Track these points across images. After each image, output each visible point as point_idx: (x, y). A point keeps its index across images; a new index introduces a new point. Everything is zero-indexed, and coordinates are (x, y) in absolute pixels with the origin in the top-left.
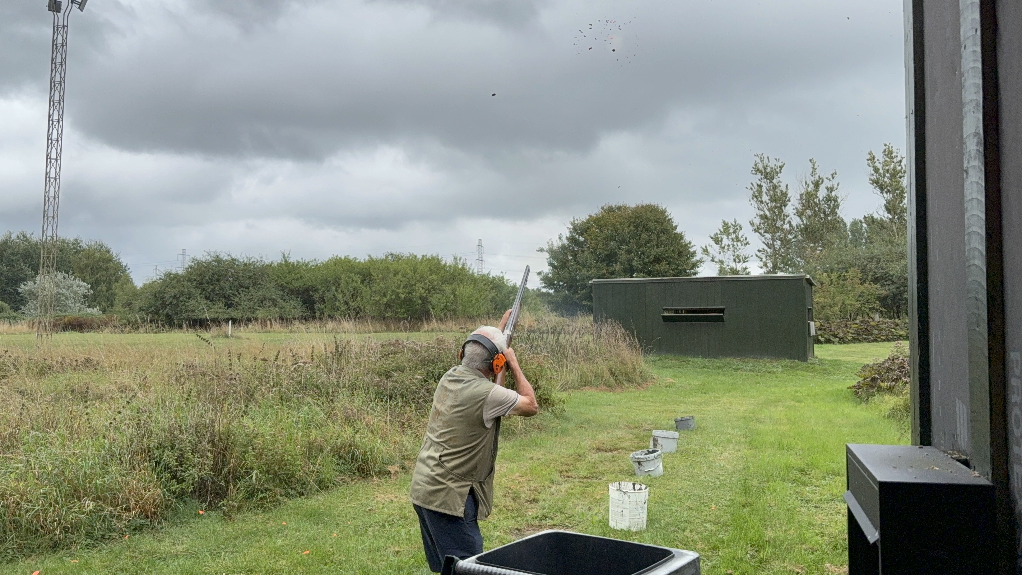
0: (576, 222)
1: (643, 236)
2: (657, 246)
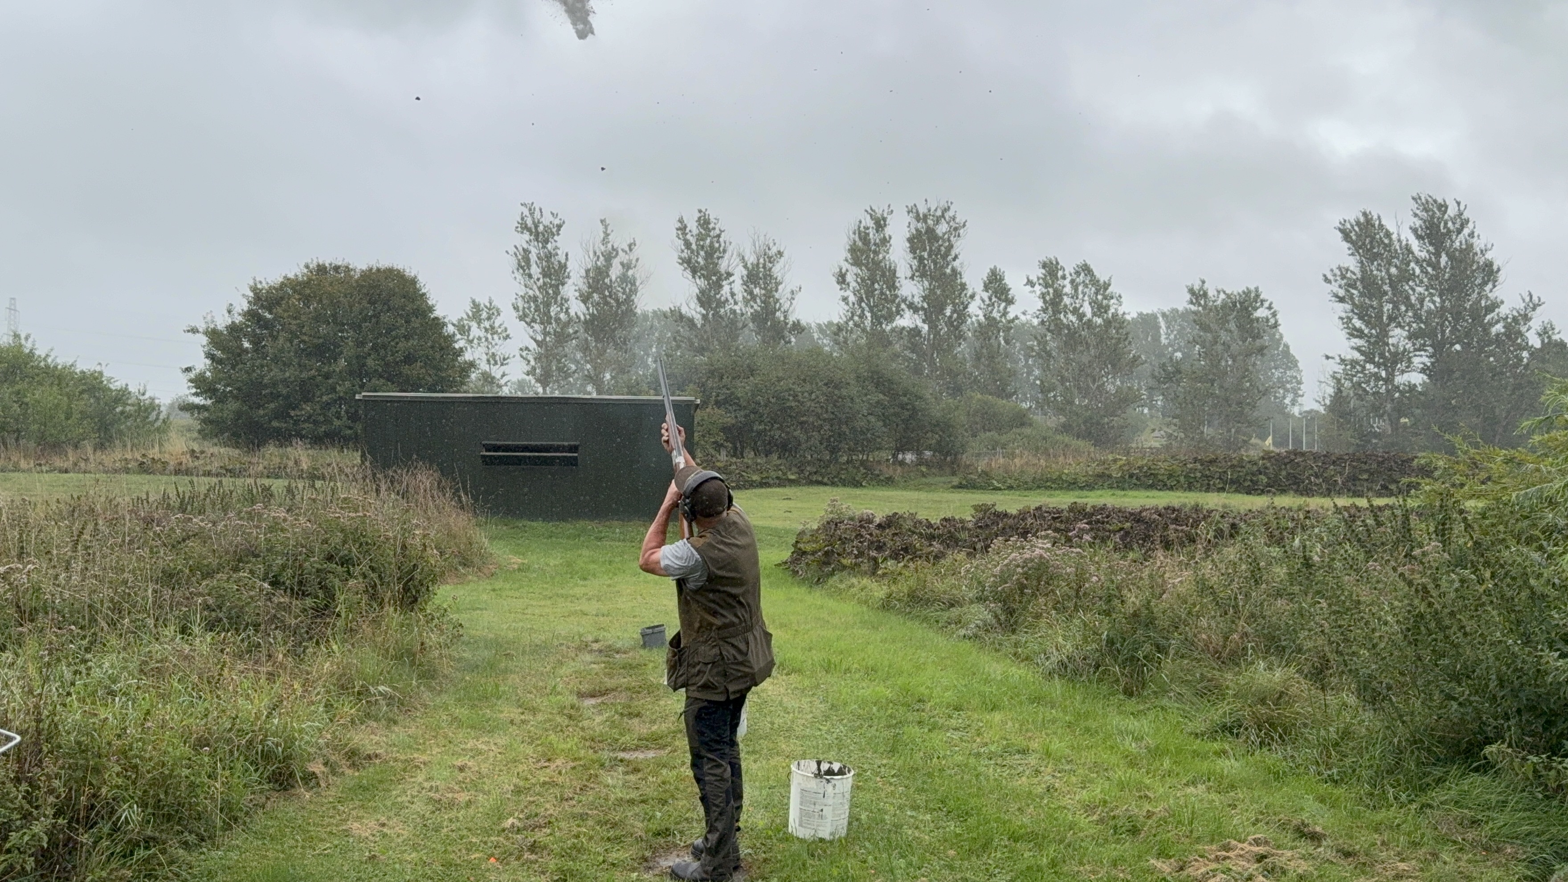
0: (259, 286)
1: (382, 318)
2: (407, 338)
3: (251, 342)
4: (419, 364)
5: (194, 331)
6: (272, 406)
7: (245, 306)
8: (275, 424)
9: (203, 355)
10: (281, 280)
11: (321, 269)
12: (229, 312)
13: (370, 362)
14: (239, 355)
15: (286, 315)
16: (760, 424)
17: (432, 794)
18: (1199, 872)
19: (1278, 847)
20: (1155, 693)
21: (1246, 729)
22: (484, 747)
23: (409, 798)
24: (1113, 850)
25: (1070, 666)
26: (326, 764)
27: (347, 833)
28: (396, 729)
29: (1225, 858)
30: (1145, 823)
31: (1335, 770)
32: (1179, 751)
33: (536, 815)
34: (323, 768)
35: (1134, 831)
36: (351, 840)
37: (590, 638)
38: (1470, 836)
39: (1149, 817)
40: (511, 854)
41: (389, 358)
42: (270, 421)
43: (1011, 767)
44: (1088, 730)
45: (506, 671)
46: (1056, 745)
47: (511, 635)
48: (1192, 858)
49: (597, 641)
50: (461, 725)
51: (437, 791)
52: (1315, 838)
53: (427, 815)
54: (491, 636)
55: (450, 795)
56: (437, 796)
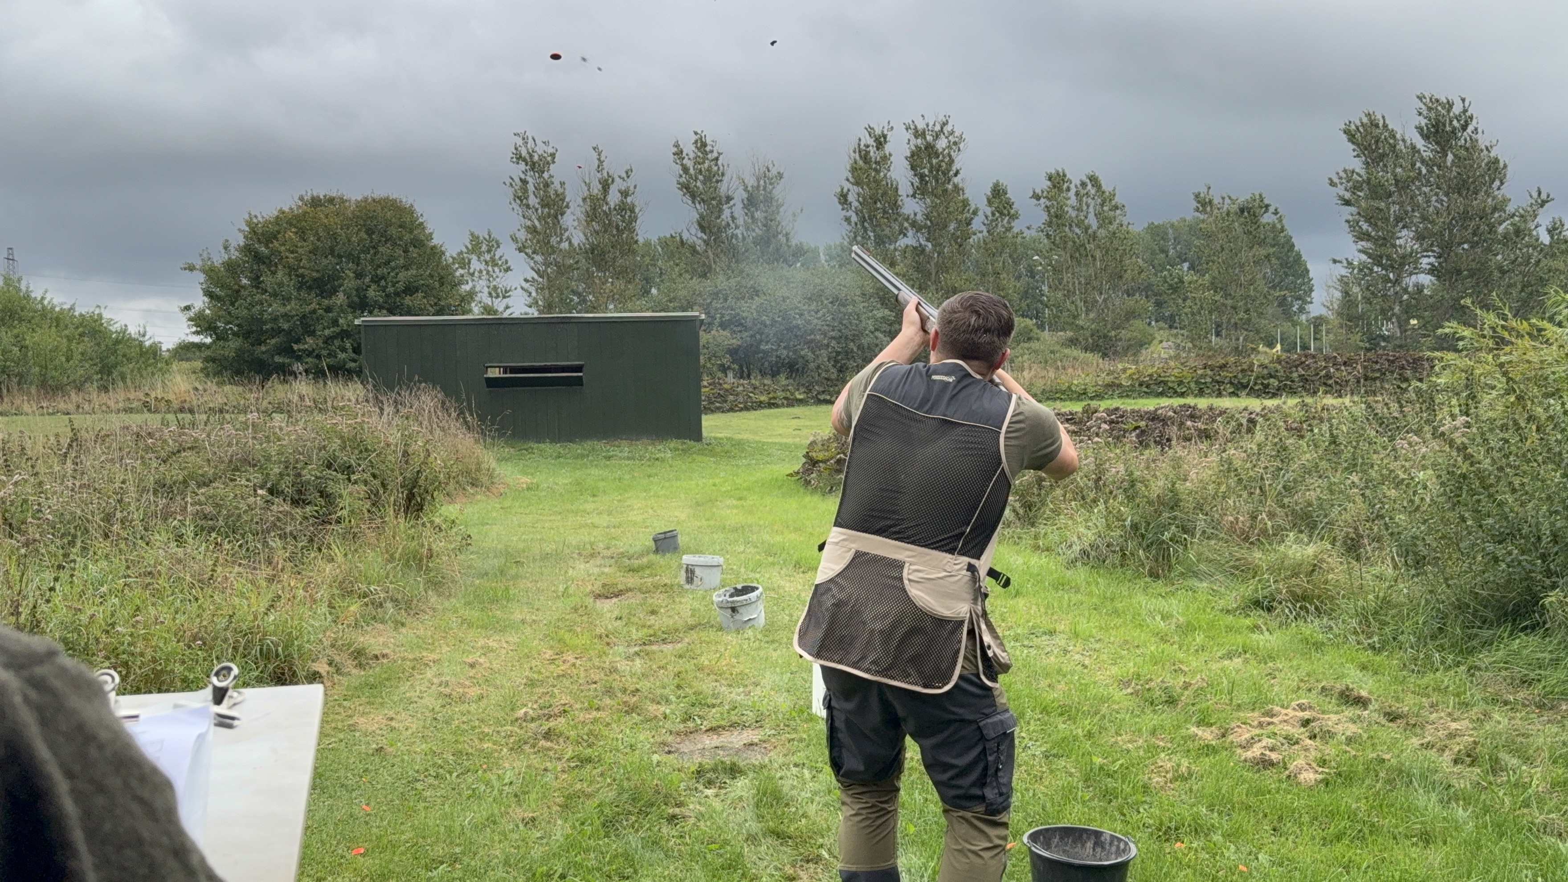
0: (255, 221)
1: (381, 249)
2: (406, 267)
3: (249, 279)
4: (420, 295)
5: (191, 268)
6: (273, 341)
7: (242, 242)
8: (278, 359)
9: (201, 292)
10: (276, 213)
11: (315, 202)
12: (226, 248)
13: (371, 293)
14: (238, 291)
15: (283, 248)
16: (767, 342)
17: (442, 689)
18: (1243, 738)
19: (1323, 712)
20: (1183, 574)
21: (1281, 603)
22: (495, 645)
23: (418, 693)
24: (1150, 720)
25: (1093, 553)
26: (330, 664)
27: (353, 728)
28: (403, 630)
29: (1269, 724)
30: (1182, 695)
31: (1376, 639)
32: (1211, 625)
33: (551, 706)
34: (327, 668)
35: (1171, 701)
36: (357, 734)
37: (601, 545)
38: (1521, 695)
39: (1186, 688)
40: (525, 743)
41: (390, 289)
42: (273, 356)
43: (1038, 647)
44: (1116, 612)
45: (516, 577)
46: (1083, 626)
47: (521, 546)
48: (1233, 725)
49: (608, 548)
50: (470, 625)
51: (447, 685)
52: (1361, 702)
53: (437, 709)
54: (499, 546)
55: (461, 690)
56: (447, 691)
